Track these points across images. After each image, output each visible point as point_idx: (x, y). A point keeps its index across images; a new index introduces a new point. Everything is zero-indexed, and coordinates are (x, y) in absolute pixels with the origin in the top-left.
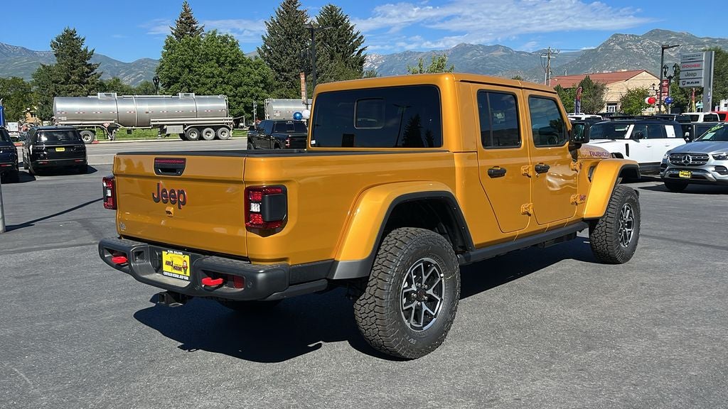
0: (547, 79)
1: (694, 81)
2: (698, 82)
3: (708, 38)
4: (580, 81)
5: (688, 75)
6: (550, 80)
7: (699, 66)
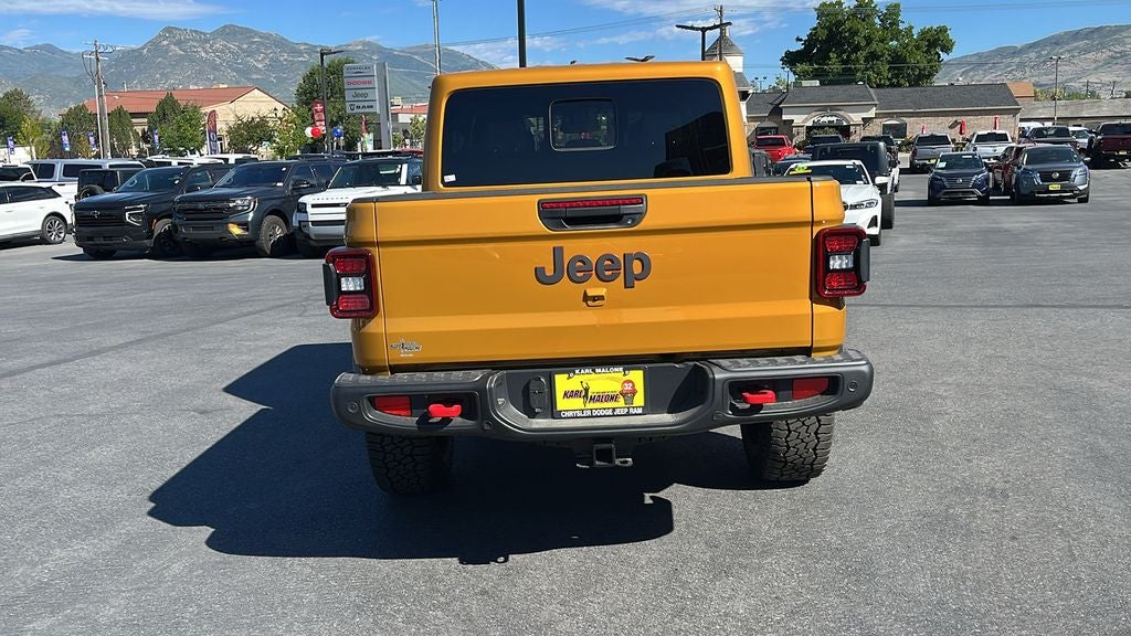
0: (100, 96)
1: (366, 104)
2: (372, 107)
3: (306, 44)
4: (157, 102)
5: (357, 95)
6: (105, 98)
7: (369, 82)
